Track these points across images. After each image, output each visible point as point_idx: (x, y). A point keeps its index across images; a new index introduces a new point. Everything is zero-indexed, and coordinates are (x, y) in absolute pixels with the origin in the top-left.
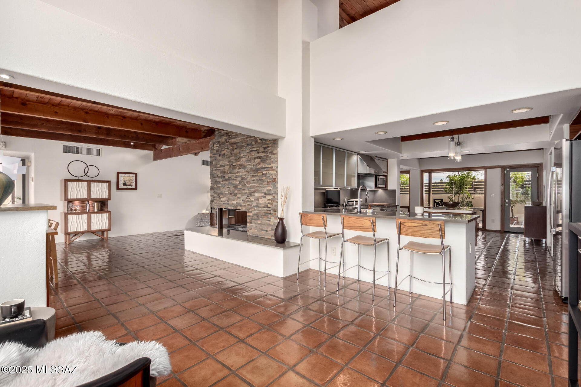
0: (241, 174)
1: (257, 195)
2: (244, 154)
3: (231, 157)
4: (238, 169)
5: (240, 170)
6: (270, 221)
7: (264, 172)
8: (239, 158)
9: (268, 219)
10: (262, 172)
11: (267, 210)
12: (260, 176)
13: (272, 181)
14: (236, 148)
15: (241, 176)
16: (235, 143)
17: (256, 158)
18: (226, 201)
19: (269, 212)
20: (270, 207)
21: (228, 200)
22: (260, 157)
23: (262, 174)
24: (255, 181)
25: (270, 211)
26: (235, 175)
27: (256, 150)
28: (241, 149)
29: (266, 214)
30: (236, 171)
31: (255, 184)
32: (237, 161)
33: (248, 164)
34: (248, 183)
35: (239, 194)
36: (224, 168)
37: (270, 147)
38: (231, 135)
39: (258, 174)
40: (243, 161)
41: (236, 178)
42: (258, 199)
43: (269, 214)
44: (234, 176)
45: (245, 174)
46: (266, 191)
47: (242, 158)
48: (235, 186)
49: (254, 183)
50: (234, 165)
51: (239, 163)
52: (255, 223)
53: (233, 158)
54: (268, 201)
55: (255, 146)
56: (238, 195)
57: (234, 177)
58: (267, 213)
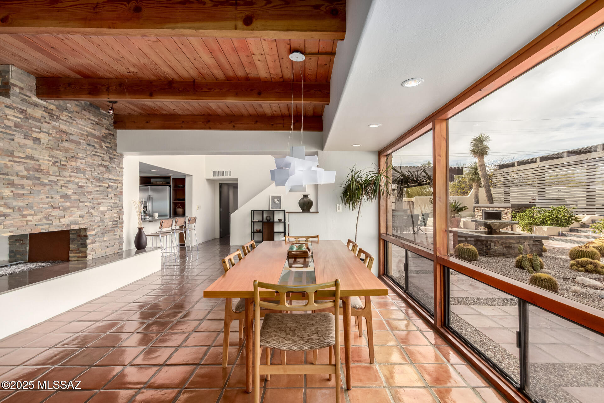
0: (77, 180)
1: (102, 208)
2: (82, 154)
3: (57, 150)
4: (72, 172)
5: (75, 174)
6: (116, 235)
7: (110, 184)
8: (72, 157)
9: (115, 233)
10: (108, 184)
11: (114, 224)
12: (105, 187)
13: (119, 194)
14: (67, 140)
15: (77, 184)
16: (65, 132)
17: (101, 165)
18: (44, 220)
19: (116, 226)
20: (116, 221)
21: (48, 217)
22: (105, 166)
23: (107, 185)
24: (98, 193)
25: (117, 224)
26: (65, 179)
27: (101, 156)
28: (77, 146)
29: (112, 229)
30: (67, 174)
31: (98, 196)
32: (68, 159)
33: (89, 169)
34: (89, 193)
35: (73, 207)
36: (37, 163)
37: (117, 159)
38: (57, 116)
39: (103, 185)
40: (80, 163)
41: (67, 185)
42: (103, 213)
43: (115, 228)
44: (63, 180)
45: (83, 181)
46: (113, 204)
47: (80, 159)
48: (66, 197)
49: (98, 194)
50: (63, 165)
51: (73, 164)
52: (100, 242)
53: (61, 153)
54: (115, 215)
55: (98, 151)
56: (71, 209)
57: (64, 182)
58: (113, 227)
